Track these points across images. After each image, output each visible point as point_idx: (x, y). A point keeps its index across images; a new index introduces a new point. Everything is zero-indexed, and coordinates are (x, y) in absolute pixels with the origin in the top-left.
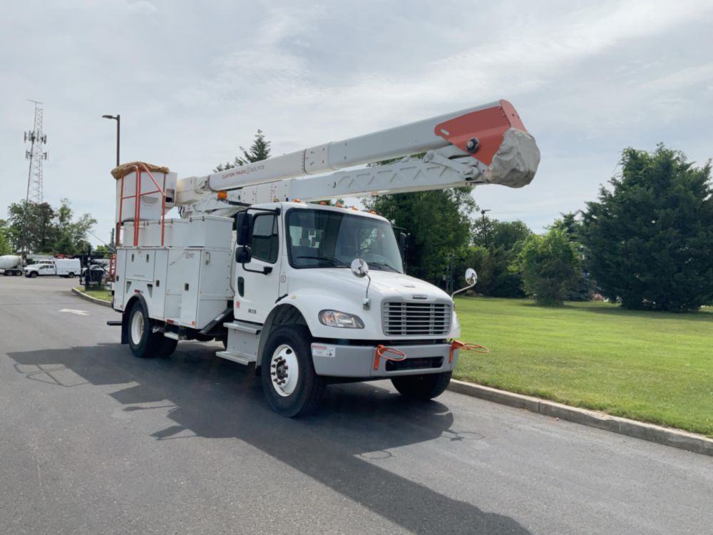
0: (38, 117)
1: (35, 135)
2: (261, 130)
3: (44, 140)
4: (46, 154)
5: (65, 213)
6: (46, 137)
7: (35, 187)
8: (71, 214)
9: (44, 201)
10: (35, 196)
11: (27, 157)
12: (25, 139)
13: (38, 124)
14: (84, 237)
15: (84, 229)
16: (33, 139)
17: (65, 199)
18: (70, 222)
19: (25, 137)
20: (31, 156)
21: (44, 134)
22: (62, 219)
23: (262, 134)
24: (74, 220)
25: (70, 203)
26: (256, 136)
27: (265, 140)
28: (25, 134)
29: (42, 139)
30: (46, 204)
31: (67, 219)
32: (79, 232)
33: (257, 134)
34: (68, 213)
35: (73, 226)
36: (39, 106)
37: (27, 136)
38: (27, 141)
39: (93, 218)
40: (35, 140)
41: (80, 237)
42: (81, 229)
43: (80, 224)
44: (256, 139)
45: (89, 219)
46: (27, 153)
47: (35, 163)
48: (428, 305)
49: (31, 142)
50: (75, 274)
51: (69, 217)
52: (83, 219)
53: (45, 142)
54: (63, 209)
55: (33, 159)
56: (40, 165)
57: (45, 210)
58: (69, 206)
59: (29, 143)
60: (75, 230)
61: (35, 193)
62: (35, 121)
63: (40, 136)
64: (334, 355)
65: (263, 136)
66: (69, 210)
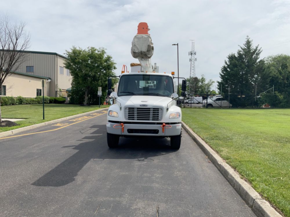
0: (193, 46)
1: (192, 52)
2: (248, 36)
3: (195, 54)
4: (196, 59)
5: (203, 80)
6: (196, 53)
7: (193, 71)
8: (205, 80)
9: (196, 76)
10: (193, 75)
11: (190, 61)
12: (189, 55)
13: (193, 48)
14: (210, 88)
15: (210, 85)
16: (191, 54)
17: (203, 75)
18: (205, 83)
19: (189, 54)
20: (191, 60)
21: (195, 51)
22: (202, 83)
23: (249, 37)
24: (206, 82)
25: (204, 76)
26: (246, 39)
27: (250, 40)
28: (189, 52)
29: (195, 53)
30: (196, 77)
31: (204, 82)
32: (208, 87)
33: (247, 38)
34: (204, 80)
35: (206, 85)
36: (193, 41)
37: (190, 53)
38: (190, 55)
39: (213, 81)
40: (192, 54)
41: (208, 88)
42: (209, 85)
43: (208, 84)
44: (246, 40)
45: (212, 81)
46: (190, 59)
47: (192, 63)
48: (150, 109)
49: (191, 55)
50: (201, 102)
51: (204, 81)
52: (209, 81)
53: (196, 54)
54: (202, 78)
55: (192, 61)
56: (194, 63)
57: (196, 80)
58: (204, 77)
59: (190, 56)
60: (207, 86)
61: (193, 74)
62: (192, 47)
63: (194, 52)
64: (110, 126)
65: (249, 38)
66: (204, 79)
